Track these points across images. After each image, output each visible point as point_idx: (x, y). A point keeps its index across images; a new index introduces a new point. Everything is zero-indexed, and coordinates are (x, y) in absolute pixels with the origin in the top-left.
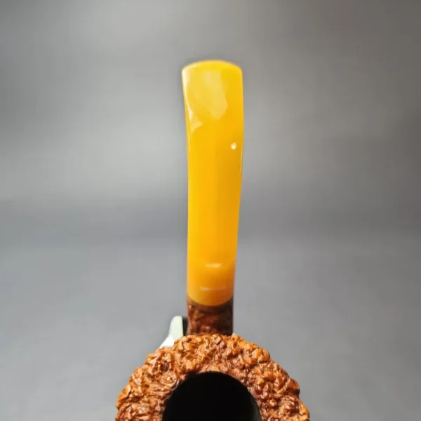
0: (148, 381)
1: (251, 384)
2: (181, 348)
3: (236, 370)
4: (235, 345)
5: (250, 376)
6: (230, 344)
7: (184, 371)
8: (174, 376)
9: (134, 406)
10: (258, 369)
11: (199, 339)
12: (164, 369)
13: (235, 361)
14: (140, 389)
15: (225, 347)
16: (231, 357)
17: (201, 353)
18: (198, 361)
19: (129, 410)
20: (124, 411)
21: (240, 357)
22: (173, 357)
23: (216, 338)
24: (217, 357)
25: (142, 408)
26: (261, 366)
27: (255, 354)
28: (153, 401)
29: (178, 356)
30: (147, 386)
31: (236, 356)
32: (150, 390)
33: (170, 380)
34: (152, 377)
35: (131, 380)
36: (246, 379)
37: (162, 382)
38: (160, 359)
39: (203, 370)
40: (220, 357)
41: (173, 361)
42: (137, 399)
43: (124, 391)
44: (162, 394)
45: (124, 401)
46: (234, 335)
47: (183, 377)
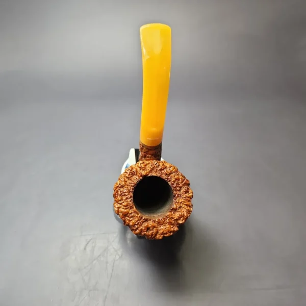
0: (127, 179)
1: (170, 181)
2: (140, 166)
3: (163, 175)
4: (163, 165)
5: (169, 178)
6: (161, 164)
7: (141, 176)
8: (138, 178)
9: (121, 189)
10: (173, 175)
11: (147, 162)
12: (133, 174)
13: (163, 171)
14: (123, 183)
15: (159, 166)
16: (161, 170)
17: (149, 168)
18: (147, 171)
19: (119, 191)
20: (117, 191)
21: (165, 170)
22: (136, 170)
23: (155, 162)
24: (155, 170)
25: (125, 190)
26: (174, 174)
27: (171, 169)
28: (129, 187)
29: (138, 169)
30: (126, 182)
31: (163, 170)
32: (128, 183)
33: (136, 179)
34: (128, 178)
35: (119, 179)
36: (168, 179)
37: (133, 180)
38: (131, 171)
39: (149, 175)
40: (157, 170)
41: (137, 171)
42: (122, 187)
43: (117, 184)
44: (133, 185)
45: (117, 187)
46: (162, 159)
47: (141, 178)
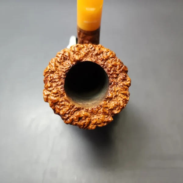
0: (58, 64)
1: (106, 67)
2: (73, 50)
3: (99, 61)
4: (99, 49)
5: (106, 64)
6: (97, 49)
7: (75, 60)
8: (70, 63)
9: (51, 75)
10: (109, 61)
11: (82, 46)
12: (65, 59)
13: (99, 57)
14: (54, 68)
15: (94, 50)
16: (97, 55)
17: (83, 52)
18: (82, 56)
19: (49, 76)
20: (47, 77)
21: (101, 55)
22: (69, 54)
23: (91, 46)
24: (90, 54)
25: (55, 76)
26: (111, 59)
27: (108, 54)
28: (60, 73)
29: (72, 53)
30: (57, 67)
31: (99, 54)
32: (59, 68)
33: (68, 64)
34: (60, 63)
35: (50, 64)
36: (104, 65)
37: (64, 65)
38: (63, 55)
39: (84, 60)
40: (92, 55)
41: (69, 56)
42: (53, 72)
43: (47, 68)
44: (64, 70)
45: (47, 73)
46: (99, 45)
47: (74, 63)
